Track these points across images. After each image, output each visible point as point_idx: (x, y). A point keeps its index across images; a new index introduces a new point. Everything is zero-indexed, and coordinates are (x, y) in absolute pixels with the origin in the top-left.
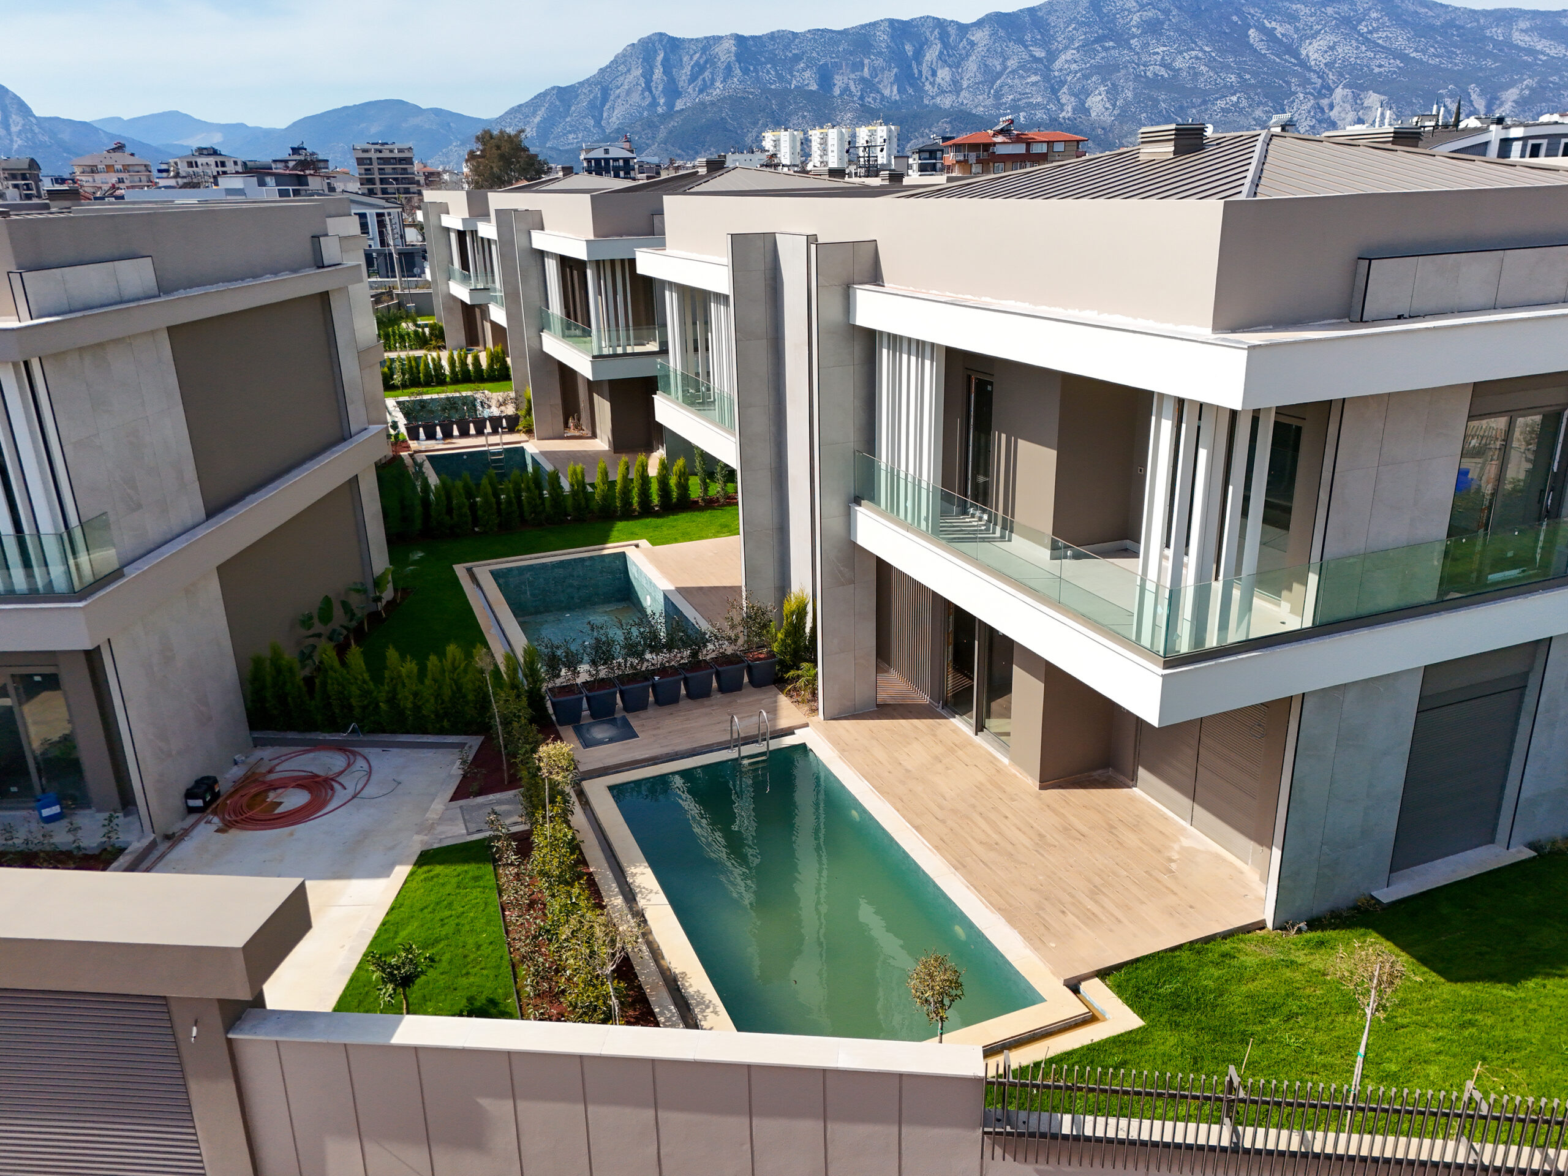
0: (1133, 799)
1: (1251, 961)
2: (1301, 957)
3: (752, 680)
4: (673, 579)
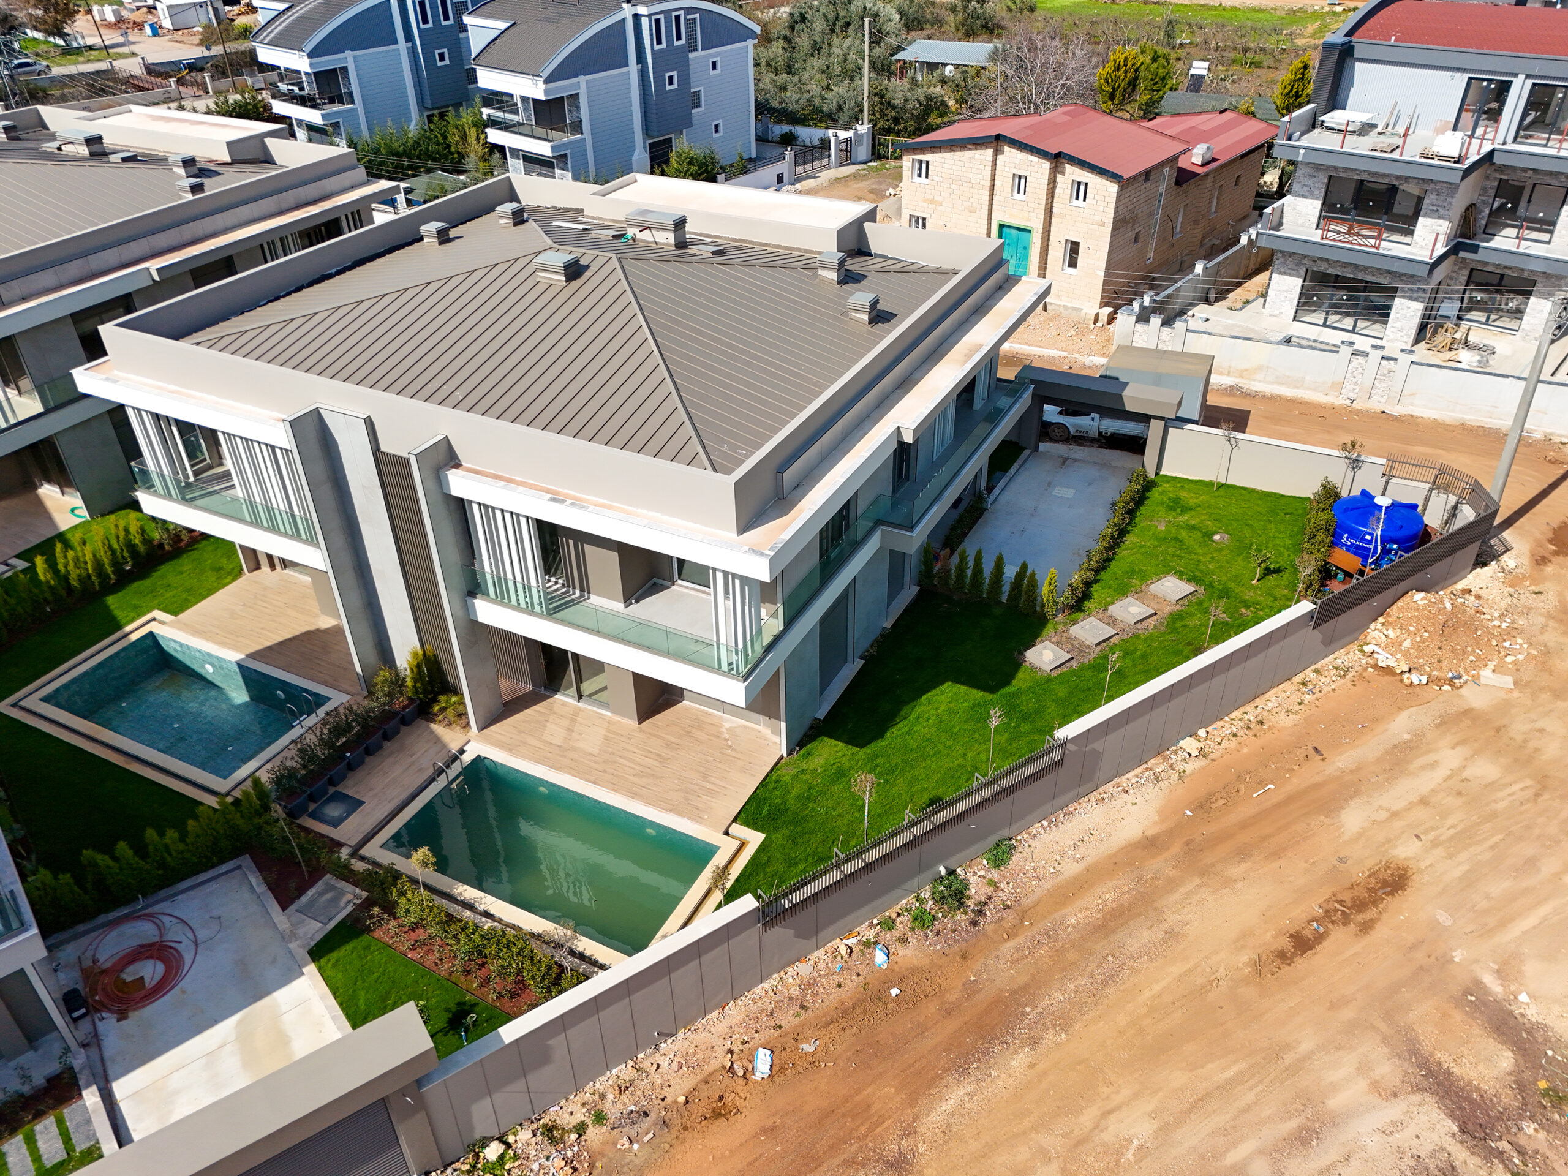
0: (687, 709)
1: (787, 779)
2: (804, 766)
3: (406, 721)
4: (235, 648)
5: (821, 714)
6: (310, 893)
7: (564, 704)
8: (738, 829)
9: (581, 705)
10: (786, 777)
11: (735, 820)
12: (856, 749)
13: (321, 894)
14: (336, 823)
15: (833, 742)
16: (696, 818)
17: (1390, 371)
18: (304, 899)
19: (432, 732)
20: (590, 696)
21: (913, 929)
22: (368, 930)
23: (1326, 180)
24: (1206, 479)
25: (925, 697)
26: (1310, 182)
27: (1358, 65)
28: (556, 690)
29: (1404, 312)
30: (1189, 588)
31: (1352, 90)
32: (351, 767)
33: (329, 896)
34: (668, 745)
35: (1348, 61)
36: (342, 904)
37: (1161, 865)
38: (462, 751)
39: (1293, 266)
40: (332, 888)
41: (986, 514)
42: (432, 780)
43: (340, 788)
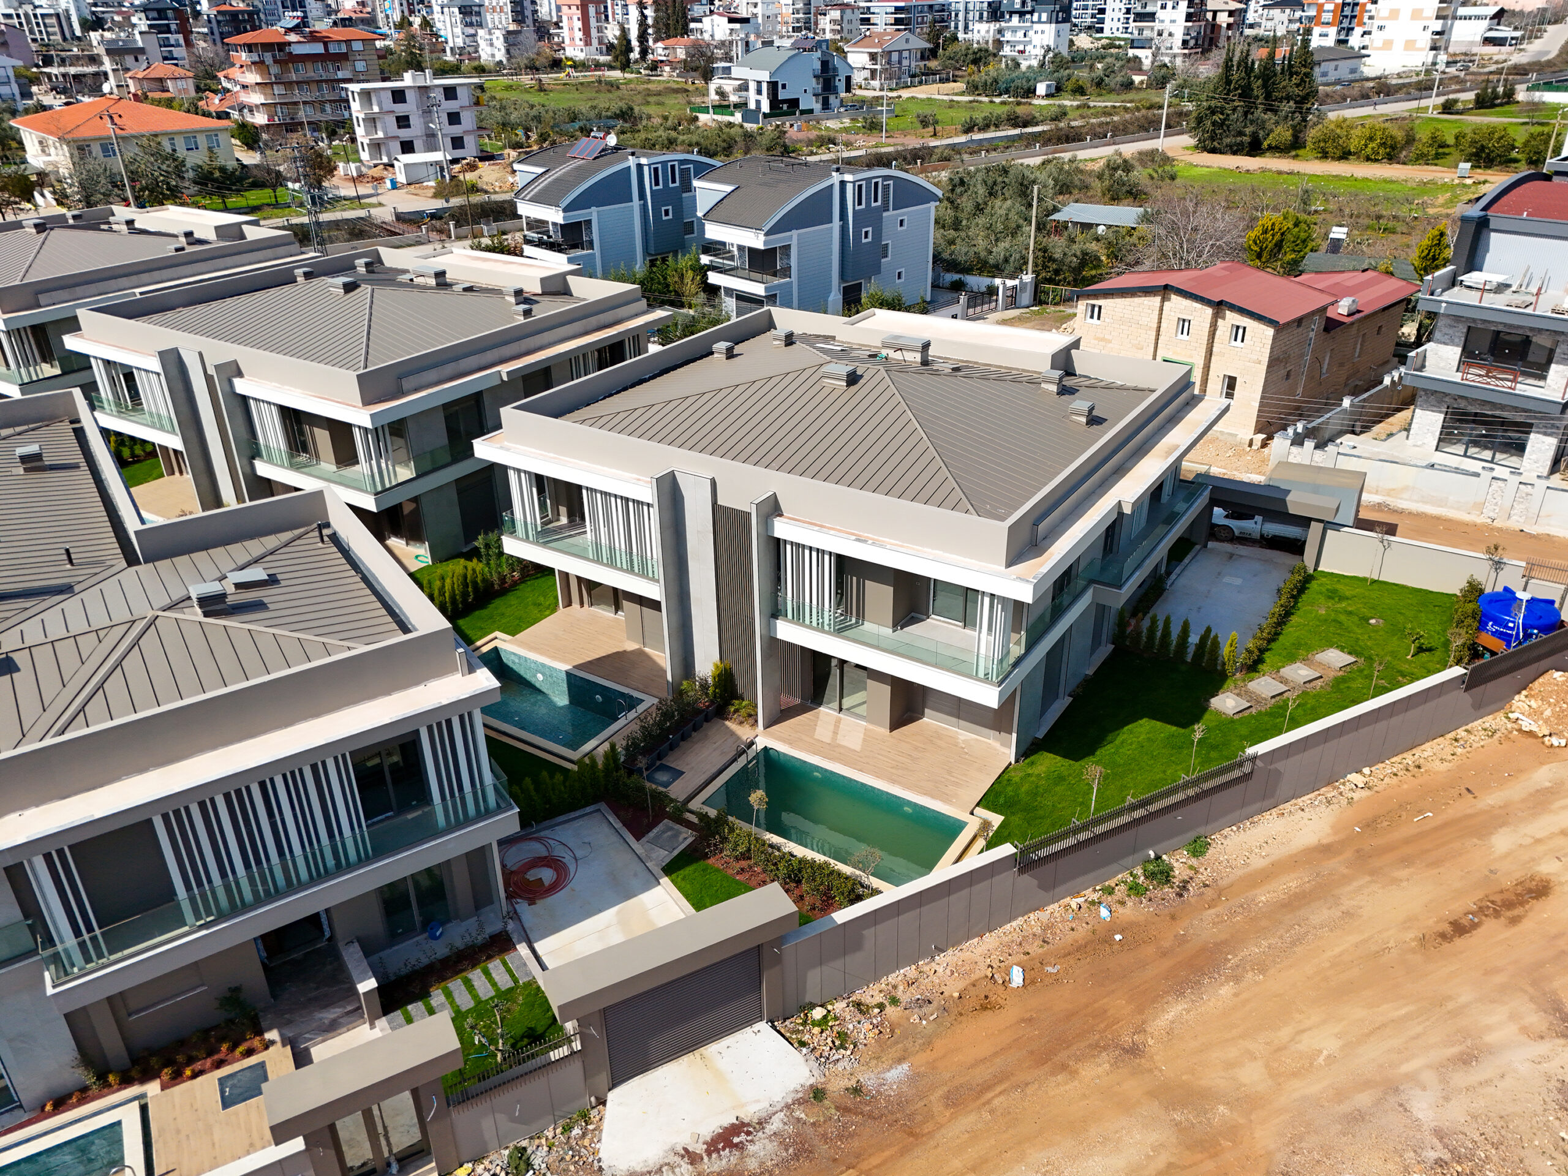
0: (927, 724)
1: (1016, 779)
2: (1030, 771)
3: (707, 719)
4: (564, 661)
5: (1040, 735)
6: (655, 831)
7: (828, 714)
8: (982, 813)
9: (841, 715)
10: (1016, 777)
11: (978, 805)
12: (1072, 762)
13: (664, 832)
14: (666, 785)
15: (1052, 756)
16: (946, 800)
17: (1527, 494)
18: (651, 834)
19: (727, 728)
20: (848, 709)
21: (1129, 896)
22: (706, 857)
23: (1465, 330)
24: (1361, 575)
25: (1126, 728)
26: (1451, 332)
27: (1494, 236)
28: (820, 704)
29: (1539, 445)
30: (1351, 659)
31: (1488, 255)
32: (672, 748)
33: (669, 833)
34: (916, 748)
35: (1485, 231)
36: (681, 839)
37: (1335, 865)
38: (752, 743)
39: (1434, 403)
40: (671, 829)
41: (1165, 594)
42: (734, 760)
43: (664, 762)
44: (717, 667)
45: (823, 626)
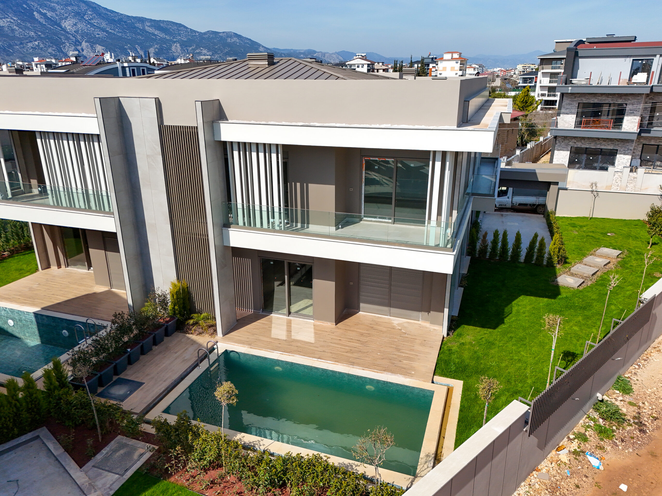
2: (464, 341)
3: (167, 334)
4: (33, 305)
6: (104, 451)
7: (278, 318)
8: (440, 379)
9: (291, 318)
10: (454, 347)
11: (434, 374)
12: (490, 329)
13: (115, 451)
14: (123, 398)
15: (471, 327)
18: (99, 457)
19: (189, 338)
20: (297, 312)
21: (602, 440)
23: (577, 105)
24: (581, 216)
26: (569, 107)
28: (271, 312)
29: (622, 161)
30: (618, 252)
32: (131, 361)
33: (122, 452)
36: (136, 456)
38: (212, 350)
39: (565, 146)
40: (124, 446)
42: (196, 365)
43: (122, 376)
44: (175, 286)
45: (273, 226)
